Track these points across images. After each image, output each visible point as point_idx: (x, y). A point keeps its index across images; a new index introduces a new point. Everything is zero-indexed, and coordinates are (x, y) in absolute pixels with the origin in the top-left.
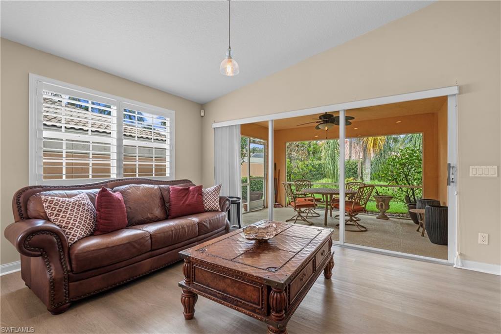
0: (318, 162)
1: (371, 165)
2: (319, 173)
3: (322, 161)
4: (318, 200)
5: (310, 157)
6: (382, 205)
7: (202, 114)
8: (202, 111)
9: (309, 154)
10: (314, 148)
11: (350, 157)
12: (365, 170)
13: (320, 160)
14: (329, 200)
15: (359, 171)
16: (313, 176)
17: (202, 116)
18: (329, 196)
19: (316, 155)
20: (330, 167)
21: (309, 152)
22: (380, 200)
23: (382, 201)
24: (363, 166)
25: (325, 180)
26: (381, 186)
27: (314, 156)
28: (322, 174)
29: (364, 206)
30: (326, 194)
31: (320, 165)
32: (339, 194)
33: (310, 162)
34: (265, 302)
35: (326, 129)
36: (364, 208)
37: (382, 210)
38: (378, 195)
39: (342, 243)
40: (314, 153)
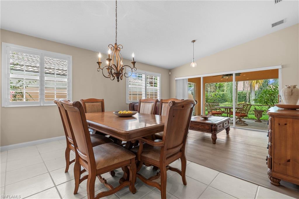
0: (222, 93)
1: (255, 95)
2: (223, 99)
3: (225, 92)
4: (223, 112)
5: (217, 90)
6: (258, 115)
7: (170, 74)
8: (170, 73)
9: (216, 88)
10: (219, 84)
11: (244, 90)
12: (251, 97)
13: (223, 91)
14: (229, 112)
15: (247, 98)
16: (219, 101)
17: (170, 75)
18: (229, 109)
19: (220, 89)
20: (229, 96)
21: (216, 87)
22: (257, 112)
23: (258, 113)
24: (250, 95)
25: (227, 103)
26: (258, 106)
27: (220, 90)
28: (225, 100)
29: (246, 114)
30: (227, 108)
31: (223, 94)
32: (233, 108)
33: (217, 92)
34: (211, 129)
35: (227, 78)
36: (247, 115)
37: (258, 117)
38: (256, 110)
39: (234, 127)
40: (219, 87)
